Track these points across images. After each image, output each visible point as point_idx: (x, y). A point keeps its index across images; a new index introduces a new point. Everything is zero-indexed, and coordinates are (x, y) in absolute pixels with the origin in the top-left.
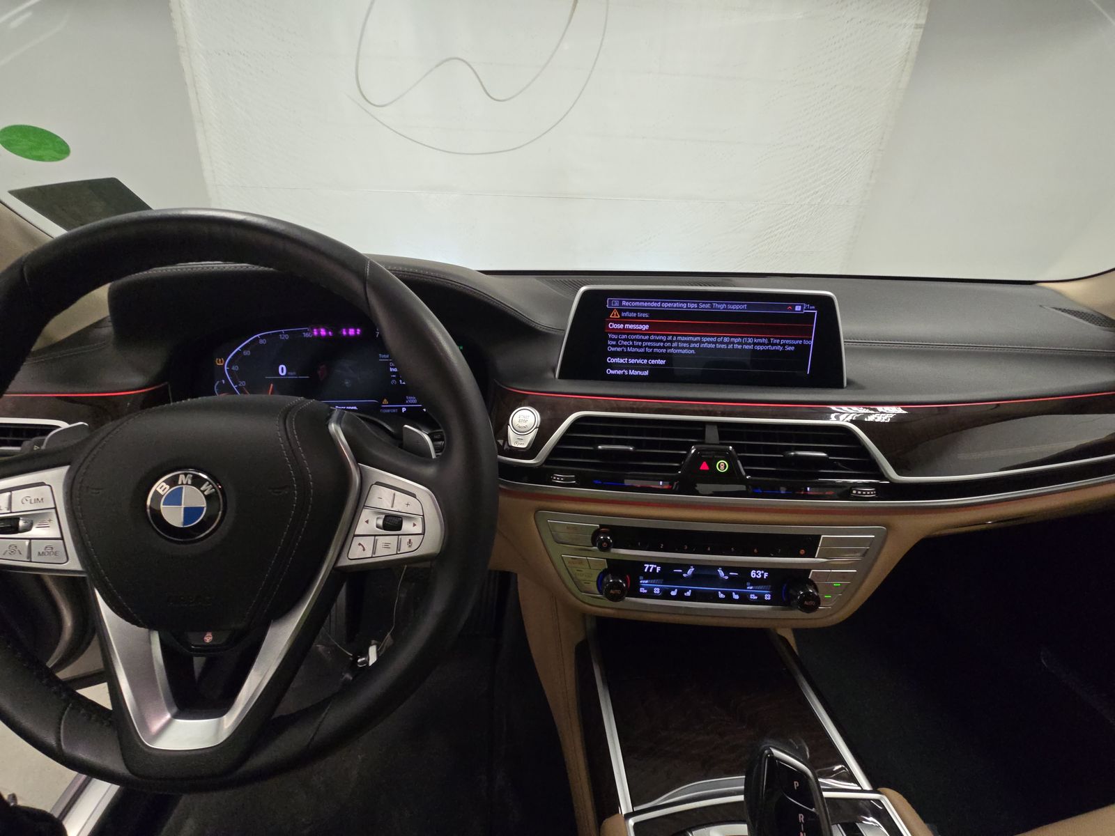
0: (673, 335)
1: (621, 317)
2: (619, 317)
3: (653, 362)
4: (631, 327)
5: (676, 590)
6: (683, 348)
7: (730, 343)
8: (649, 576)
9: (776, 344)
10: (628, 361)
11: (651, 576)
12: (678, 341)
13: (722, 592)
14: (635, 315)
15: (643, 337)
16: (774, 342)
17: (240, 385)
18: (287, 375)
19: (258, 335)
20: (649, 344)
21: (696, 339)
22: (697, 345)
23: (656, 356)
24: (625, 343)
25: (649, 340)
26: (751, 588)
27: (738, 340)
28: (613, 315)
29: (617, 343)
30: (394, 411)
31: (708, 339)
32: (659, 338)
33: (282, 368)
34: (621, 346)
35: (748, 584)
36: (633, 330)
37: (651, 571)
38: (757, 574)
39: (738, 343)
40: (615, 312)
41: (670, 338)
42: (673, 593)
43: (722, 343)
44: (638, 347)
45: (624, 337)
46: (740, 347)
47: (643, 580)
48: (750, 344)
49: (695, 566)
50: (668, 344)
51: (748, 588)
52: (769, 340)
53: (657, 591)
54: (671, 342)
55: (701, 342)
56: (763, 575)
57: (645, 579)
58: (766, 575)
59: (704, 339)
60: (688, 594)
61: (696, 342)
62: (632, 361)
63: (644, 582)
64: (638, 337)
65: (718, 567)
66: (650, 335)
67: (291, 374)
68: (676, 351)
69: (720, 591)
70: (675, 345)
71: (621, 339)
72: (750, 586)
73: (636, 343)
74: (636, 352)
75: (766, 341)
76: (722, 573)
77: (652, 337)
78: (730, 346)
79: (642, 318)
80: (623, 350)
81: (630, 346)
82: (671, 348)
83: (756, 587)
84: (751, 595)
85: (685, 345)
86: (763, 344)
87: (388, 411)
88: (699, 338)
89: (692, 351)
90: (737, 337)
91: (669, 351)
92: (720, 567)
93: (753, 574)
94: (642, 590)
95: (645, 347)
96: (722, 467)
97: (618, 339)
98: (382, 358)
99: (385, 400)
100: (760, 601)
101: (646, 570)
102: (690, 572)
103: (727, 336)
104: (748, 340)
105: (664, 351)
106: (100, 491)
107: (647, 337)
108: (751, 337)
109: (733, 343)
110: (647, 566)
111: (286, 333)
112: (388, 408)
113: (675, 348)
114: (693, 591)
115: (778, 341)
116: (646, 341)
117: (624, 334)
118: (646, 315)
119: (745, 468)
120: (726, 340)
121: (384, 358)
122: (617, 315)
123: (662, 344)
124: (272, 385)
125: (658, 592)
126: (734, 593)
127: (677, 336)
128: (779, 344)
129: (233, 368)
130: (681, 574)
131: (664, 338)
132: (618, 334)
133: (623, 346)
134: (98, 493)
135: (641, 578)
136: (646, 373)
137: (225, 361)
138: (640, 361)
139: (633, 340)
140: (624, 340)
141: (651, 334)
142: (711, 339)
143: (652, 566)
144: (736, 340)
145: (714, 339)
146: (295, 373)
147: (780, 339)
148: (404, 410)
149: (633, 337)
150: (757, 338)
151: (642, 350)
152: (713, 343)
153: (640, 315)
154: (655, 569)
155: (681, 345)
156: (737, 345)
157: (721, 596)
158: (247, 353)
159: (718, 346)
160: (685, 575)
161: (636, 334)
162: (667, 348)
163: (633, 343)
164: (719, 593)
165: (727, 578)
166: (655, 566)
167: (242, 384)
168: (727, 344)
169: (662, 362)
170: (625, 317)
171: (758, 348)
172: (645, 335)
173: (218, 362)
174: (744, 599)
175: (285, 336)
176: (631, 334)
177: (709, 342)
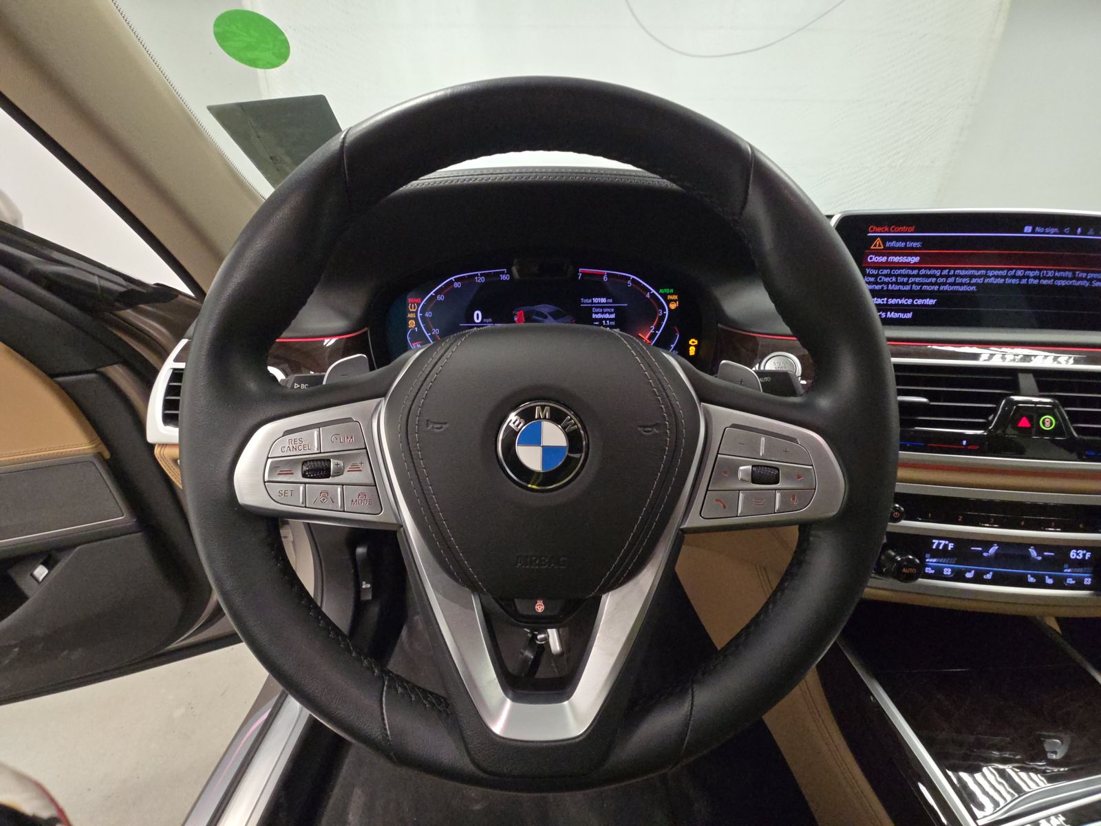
0: (950, 269)
1: (885, 248)
2: (882, 247)
3: (920, 302)
4: (896, 259)
5: (973, 572)
6: (961, 284)
7: (1024, 277)
8: (937, 553)
9: (1082, 279)
10: (887, 301)
11: (942, 554)
12: (955, 276)
13: (1033, 576)
14: (903, 245)
15: (910, 272)
16: (1080, 275)
17: (433, 333)
18: (482, 322)
19: (452, 278)
20: (917, 280)
21: (980, 273)
22: (980, 281)
23: (923, 294)
24: (887, 280)
25: (918, 276)
26: (1069, 570)
27: (1035, 274)
28: (875, 246)
29: (876, 279)
31: (996, 273)
32: (932, 272)
33: (478, 314)
34: (881, 284)
35: (1066, 566)
36: (898, 263)
37: (941, 548)
38: (1078, 554)
39: (1035, 278)
40: (878, 241)
41: (945, 272)
42: (969, 575)
43: (1014, 277)
44: (903, 284)
45: (885, 272)
46: (1036, 282)
47: (930, 558)
48: (1049, 278)
49: (999, 544)
50: (941, 280)
51: (1065, 571)
52: (1074, 274)
53: (947, 572)
54: (947, 277)
55: (986, 276)
56: (1084, 555)
57: (932, 557)
58: (1088, 555)
59: (990, 273)
60: (989, 576)
61: (980, 277)
62: (893, 301)
63: (931, 561)
64: (903, 272)
65: (1029, 545)
66: (919, 269)
67: (487, 320)
68: (952, 288)
69: (1030, 574)
70: (951, 280)
71: (882, 275)
72: (1069, 568)
73: (900, 279)
74: (899, 291)
75: (1070, 274)
76: (1033, 553)
77: (923, 272)
78: (1024, 281)
79: (912, 248)
80: (882, 287)
81: (892, 283)
82: (944, 284)
83: (1076, 570)
84: (1068, 579)
85: (964, 280)
86: (1066, 278)
88: (983, 272)
89: (973, 288)
90: (1035, 270)
91: (942, 288)
92: (1031, 545)
93: (1073, 554)
94: (929, 570)
95: (912, 284)
96: (1047, 424)
97: (878, 275)
98: (583, 303)
100: (1079, 585)
101: (934, 547)
102: (993, 550)
103: (1021, 269)
104: (1047, 274)
105: (936, 288)
106: (444, 426)
107: (915, 272)
108: (1051, 270)
109: (1028, 277)
110: (936, 542)
111: (482, 275)
113: (951, 284)
114: (995, 573)
115: (1084, 275)
116: (914, 276)
117: (886, 268)
118: (918, 244)
119: (1074, 425)
120: (1019, 273)
121: (586, 303)
122: (880, 246)
123: (934, 280)
125: (949, 573)
126: (1047, 577)
127: (955, 269)
128: (1086, 279)
129: (427, 315)
130: (981, 552)
131: (938, 273)
132: (879, 268)
133: (884, 283)
134: (441, 428)
135: (928, 555)
136: (909, 315)
137: (418, 306)
138: (903, 301)
139: (897, 276)
140: (886, 276)
141: (922, 268)
142: (1000, 273)
143: (943, 542)
144: (1031, 274)
145: (1004, 273)
146: (491, 320)
147: (1088, 272)
149: (899, 272)
150: (1059, 271)
151: (908, 288)
152: (1002, 277)
153: (909, 244)
154: (946, 546)
155: (959, 280)
156: (1032, 280)
157: (1031, 580)
158: (440, 298)
159: (1008, 281)
160: (985, 554)
161: (902, 268)
162: (939, 285)
163: (897, 280)
164: (1029, 576)
165: (1040, 558)
166: (947, 542)
167: (436, 331)
168: (1020, 278)
169: (931, 302)
170: (890, 248)
171: (1059, 283)
172: (913, 269)
173: (411, 308)
174: (1059, 584)
175: (481, 278)
176: (896, 268)
177: (997, 277)
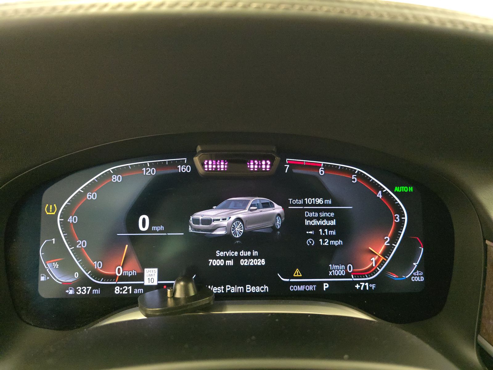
17: (78, 246)
18: (149, 230)
19: (110, 169)
30: (310, 288)
33: (144, 220)
67: (157, 228)
87: (302, 288)
98: (292, 205)
99: (297, 271)
111: (152, 165)
112: (300, 284)
121: (296, 205)
124: (127, 246)
129: (71, 220)
137: (59, 208)
146: (162, 228)
148: (326, 286)
167: (82, 244)
173: (48, 210)
175: (150, 170)
